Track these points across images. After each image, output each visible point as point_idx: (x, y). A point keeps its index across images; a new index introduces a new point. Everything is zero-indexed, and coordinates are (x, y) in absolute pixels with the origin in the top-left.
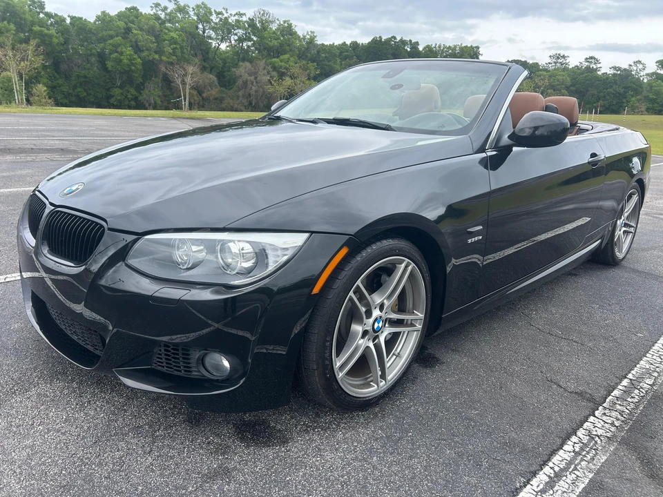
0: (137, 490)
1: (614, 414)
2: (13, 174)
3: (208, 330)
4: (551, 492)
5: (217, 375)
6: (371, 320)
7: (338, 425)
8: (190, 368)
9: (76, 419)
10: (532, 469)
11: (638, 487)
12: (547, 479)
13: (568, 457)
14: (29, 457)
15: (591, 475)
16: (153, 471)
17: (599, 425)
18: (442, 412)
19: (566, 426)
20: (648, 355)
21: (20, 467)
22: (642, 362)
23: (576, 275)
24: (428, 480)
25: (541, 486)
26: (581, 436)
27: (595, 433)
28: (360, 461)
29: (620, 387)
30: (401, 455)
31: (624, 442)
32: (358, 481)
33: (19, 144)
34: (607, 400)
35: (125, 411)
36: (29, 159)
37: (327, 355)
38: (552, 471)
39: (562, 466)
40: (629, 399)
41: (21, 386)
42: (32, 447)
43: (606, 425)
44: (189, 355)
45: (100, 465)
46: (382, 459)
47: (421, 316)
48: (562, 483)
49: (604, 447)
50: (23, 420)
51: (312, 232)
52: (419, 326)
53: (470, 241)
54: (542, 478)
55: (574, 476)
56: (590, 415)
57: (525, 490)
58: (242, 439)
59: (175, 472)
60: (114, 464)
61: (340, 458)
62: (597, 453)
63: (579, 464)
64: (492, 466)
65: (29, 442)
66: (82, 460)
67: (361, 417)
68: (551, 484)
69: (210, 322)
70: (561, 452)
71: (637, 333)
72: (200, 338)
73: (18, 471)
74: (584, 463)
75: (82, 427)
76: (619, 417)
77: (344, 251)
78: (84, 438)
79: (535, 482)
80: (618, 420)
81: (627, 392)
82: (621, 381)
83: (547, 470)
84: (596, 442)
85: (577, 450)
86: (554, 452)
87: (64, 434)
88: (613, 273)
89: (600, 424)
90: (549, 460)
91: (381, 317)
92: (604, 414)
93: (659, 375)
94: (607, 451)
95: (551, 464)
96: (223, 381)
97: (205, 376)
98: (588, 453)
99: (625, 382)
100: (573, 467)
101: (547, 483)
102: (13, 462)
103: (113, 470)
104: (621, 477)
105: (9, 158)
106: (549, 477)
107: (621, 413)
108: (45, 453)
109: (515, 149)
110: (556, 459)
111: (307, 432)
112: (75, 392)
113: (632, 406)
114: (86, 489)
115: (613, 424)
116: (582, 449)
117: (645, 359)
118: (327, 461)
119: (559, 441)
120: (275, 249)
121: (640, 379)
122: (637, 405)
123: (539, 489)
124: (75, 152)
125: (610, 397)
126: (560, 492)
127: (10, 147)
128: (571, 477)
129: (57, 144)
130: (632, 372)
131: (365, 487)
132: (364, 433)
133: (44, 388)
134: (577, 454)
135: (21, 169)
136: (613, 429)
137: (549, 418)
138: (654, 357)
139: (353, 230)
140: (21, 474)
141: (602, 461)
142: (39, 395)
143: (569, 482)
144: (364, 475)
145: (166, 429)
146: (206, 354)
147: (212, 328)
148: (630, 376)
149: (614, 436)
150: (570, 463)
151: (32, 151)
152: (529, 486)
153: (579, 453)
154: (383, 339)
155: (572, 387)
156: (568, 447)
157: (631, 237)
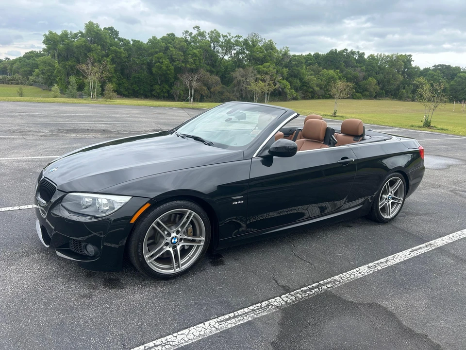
1: (292, 297)
2: (71, 146)
4: (224, 322)
5: (90, 254)
6: (170, 238)
7: (150, 285)
8: (81, 250)
9: (42, 269)
10: (225, 313)
11: (269, 327)
13: (247, 311)
14: (19, 281)
15: (251, 319)
16: (62, 291)
17: (278, 301)
18: (203, 286)
19: (261, 299)
20: (345, 274)
21: (14, 283)
23: (351, 227)
24: (173, 310)
25: (222, 320)
26: (263, 304)
27: (272, 304)
29: (309, 286)
30: (169, 300)
31: (283, 309)
32: (142, 306)
33: (82, 126)
34: (296, 291)
35: (63, 268)
36: (83, 137)
37: (140, 251)
38: (233, 315)
39: (240, 314)
40: (308, 292)
41: (28, 254)
42: (21, 277)
43: (282, 301)
44: (81, 244)
45: (43, 286)
46: (159, 300)
47: (203, 238)
48: (233, 320)
49: (270, 310)
50: (23, 267)
51: (133, 196)
52: (202, 244)
53: (234, 203)
54: (225, 317)
55: (242, 318)
56: (278, 296)
57: (213, 320)
58: (104, 285)
59: (70, 293)
60: (48, 287)
61: (141, 297)
62: (263, 312)
63: (250, 314)
64: (207, 309)
65: (20, 275)
67: (162, 283)
68: (228, 319)
69: (91, 232)
70: (246, 309)
71: (352, 262)
72: (88, 238)
74: (252, 314)
75: (44, 272)
76: (294, 299)
77: (148, 205)
78: (42, 276)
79: (219, 318)
80: (291, 300)
81: (311, 289)
82: (314, 283)
83: (231, 314)
84: (268, 307)
86: (242, 308)
89: (280, 300)
91: (176, 237)
92: (287, 297)
93: (339, 284)
94: (270, 312)
95: (236, 312)
96: (92, 257)
97: (86, 254)
98: (259, 311)
99: (315, 285)
100: (245, 315)
101: (226, 319)
103: (47, 289)
104: (265, 322)
105: (73, 135)
106: (230, 317)
107: (296, 297)
110: (239, 312)
111: (134, 286)
112: (48, 258)
113: (307, 295)
115: (286, 301)
116: (258, 309)
117: (340, 275)
118: (135, 297)
119: (250, 305)
120: (117, 202)
121: (326, 284)
123: (219, 321)
124: (110, 132)
125: (299, 290)
126: (228, 323)
127: (77, 128)
128: (240, 318)
129: (103, 126)
130: (325, 280)
132: (159, 289)
133: (36, 256)
135: (75, 143)
136: (284, 303)
137: (255, 295)
138: (347, 275)
139: (153, 195)
141: (263, 315)
142: (33, 258)
143: (237, 320)
146: (87, 245)
147: (93, 235)
148: (321, 282)
149: (281, 306)
151: (88, 131)
152: (217, 319)
153: (254, 310)
154: (178, 248)
155: (283, 283)
156: (251, 308)
157: (399, 206)
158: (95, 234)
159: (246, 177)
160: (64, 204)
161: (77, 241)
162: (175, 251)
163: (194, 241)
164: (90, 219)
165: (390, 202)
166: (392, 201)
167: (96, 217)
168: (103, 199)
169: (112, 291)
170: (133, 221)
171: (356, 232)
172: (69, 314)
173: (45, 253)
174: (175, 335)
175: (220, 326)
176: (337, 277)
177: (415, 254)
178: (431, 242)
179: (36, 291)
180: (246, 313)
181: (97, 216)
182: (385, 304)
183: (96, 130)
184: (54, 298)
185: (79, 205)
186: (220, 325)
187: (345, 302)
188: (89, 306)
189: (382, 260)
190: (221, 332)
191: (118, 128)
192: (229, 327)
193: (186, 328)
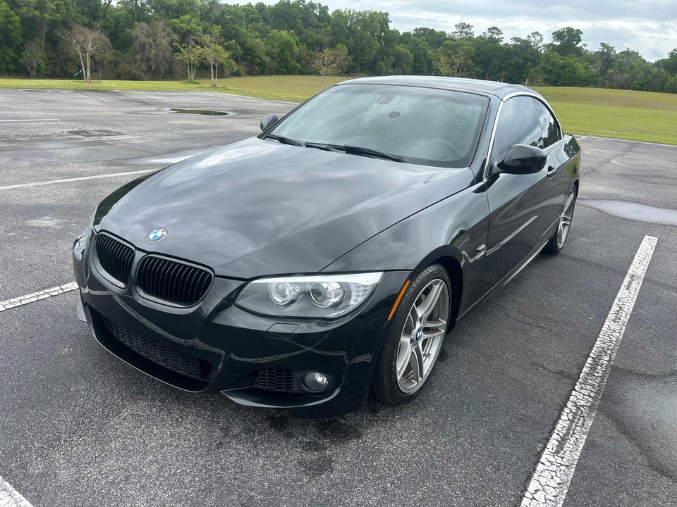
0: (264, 485)
1: (588, 387)
3: (299, 352)
4: (562, 452)
5: (314, 390)
6: (416, 331)
7: (394, 417)
8: (291, 385)
9: (179, 434)
10: (545, 436)
11: (619, 442)
12: (558, 443)
13: (566, 424)
15: (585, 437)
16: (269, 470)
17: (581, 398)
19: (559, 401)
20: (600, 336)
22: (597, 342)
24: (476, 453)
25: (555, 449)
26: (571, 407)
27: (579, 404)
28: (422, 444)
29: (586, 365)
30: (449, 436)
31: (601, 409)
32: (426, 460)
34: (581, 376)
37: (393, 365)
38: (558, 437)
39: (564, 432)
40: (595, 374)
43: (585, 397)
44: (291, 375)
45: (223, 469)
46: (437, 441)
47: (445, 323)
48: (567, 444)
49: (588, 414)
51: (385, 271)
52: (443, 331)
53: (477, 258)
54: (553, 443)
55: (574, 438)
56: (572, 390)
57: (544, 453)
58: (325, 436)
59: (286, 469)
61: (406, 443)
62: (585, 420)
63: (575, 429)
64: (517, 438)
65: (151, 458)
66: (206, 468)
68: (561, 446)
69: (301, 346)
70: (560, 421)
71: (588, 316)
74: (578, 428)
75: (189, 440)
76: (592, 389)
77: (408, 283)
78: (196, 449)
79: (549, 446)
80: (592, 392)
81: (593, 368)
82: (586, 358)
83: (554, 436)
84: (582, 411)
85: (571, 418)
86: (555, 423)
87: (177, 447)
88: (556, 261)
89: (581, 396)
90: (554, 428)
91: (421, 328)
92: (581, 388)
93: (612, 353)
94: (591, 417)
95: (556, 431)
96: (320, 394)
97: (304, 391)
98: (579, 420)
99: (589, 361)
100: (571, 431)
101: (558, 446)
102: (149, 477)
104: (606, 436)
106: (558, 441)
107: (593, 386)
108: (171, 465)
109: (500, 175)
110: (559, 427)
111: (373, 425)
112: (162, 409)
113: (599, 380)
114: (224, 490)
115: (589, 396)
116: (574, 417)
117: (598, 339)
118: (398, 447)
119: (556, 413)
120: (358, 286)
121: (599, 356)
122: (602, 377)
123: (554, 451)
125: (582, 374)
126: (568, 452)
128: (572, 440)
130: (593, 351)
131: (434, 464)
132: (416, 421)
133: (133, 409)
134: (572, 421)
136: (591, 399)
137: (545, 395)
138: (605, 337)
140: (161, 484)
141: (590, 425)
142: (132, 415)
143: (573, 443)
144: (429, 455)
145: (259, 434)
146: (306, 374)
147: (303, 351)
148: (591, 355)
149: (593, 405)
150: (568, 429)
152: (546, 449)
154: (420, 345)
155: (553, 368)
156: (564, 417)
158: (308, 349)
161: (280, 370)
166: (563, 222)
174: (528, 495)
175: (564, 460)
176: (599, 344)
177: (634, 292)
178: (630, 271)
181: (329, 316)
184: (269, 488)
186: (562, 458)
189: (614, 308)
190: (576, 470)
192: (577, 458)
193: (529, 478)
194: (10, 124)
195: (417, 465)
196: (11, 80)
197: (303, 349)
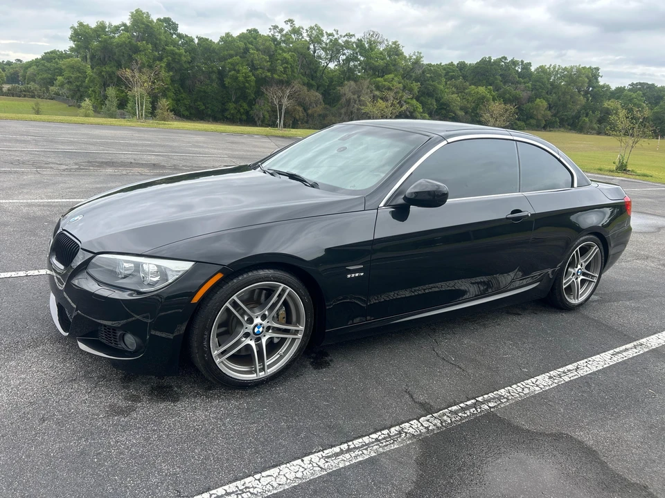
0: (70, 411)
1: (436, 421)
4: (333, 458)
5: (130, 348)
6: (252, 326)
7: (219, 396)
8: (117, 341)
9: (57, 367)
10: (333, 444)
11: (403, 468)
12: (338, 451)
13: (368, 441)
14: (20, 384)
15: (374, 455)
16: (85, 403)
17: (415, 427)
18: (300, 400)
19: (388, 423)
20: (514, 386)
21: (12, 389)
22: (502, 391)
24: (254, 437)
25: (330, 454)
26: (393, 431)
27: (406, 431)
28: (217, 419)
29: (461, 404)
31: (423, 440)
32: (206, 430)
33: (123, 158)
34: (441, 412)
35: (89, 367)
36: (124, 172)
38: (347, 447)
39: (357, 446)
40: (460, 414)
41: (35, 343)
42: (24, 379)
43: (422, 427)
44: (116, 333)
45: (57, 394)
46: (233, 420)
47: (302, 328)
48: (347, 455)
49: (403, 440)
50: (27, 363)
51: (197, 262)
52: (300, 336)
53: (349, 276)
54: (335, 450)
55: (360, 452)
56: (415, 419)
57: (316, 454)
58: (150, 394)
59: (97, 406)
60: (65, 396)
62: (393, 443)
63: (373, 446)
65: (23, 376)
67: (238, 393)
68: (338, 454)
70: (366, 438)
71: (524, 368)
72: (127, 324)
73: (10, 390)
74: (376, 447)
76: (438, 424)
77: (219, 276)
79: (326, 452)
80: (435, 425)
81: (465, 409)
82: (469, 400)
83: (344, 446)
84: (401, 436)
86: (360, 437)
89: (417, 426)
90: (352, 441)
91: (261, 324)
92: (428, 420)
93: (507, 402)
94: (402, 443)
95: (350, 443)
96: (132, 352)
97: (124, 348)
98: (387, 441)
99: (470, 402)
101: (336, 453)
103: (63, 399)
104: (397, 460)
105: (110, 170)
106: (341, 450)
107: (443, 422)
108: (29, 383)
109: (413, 208)
110: (356, 442)
111: (195, 397)
113: (458, 418)
115: (427, 428)
116: (384, 438)
117: (508, 388)
119: (372, 430)
120: (171, 270)
121: (486, 401)
123: (326, 455)
124: (164, 167)
125: (446, 410)
126: (340, 460)
127: (115, 160)
128: (357, 453)
129: (153, 159)
130: (485, 396)
132: (233, 403)
133: (48, 346)
134: (376, 440)
135: (112, 182)
136: (424, 430)
137: (380, 416)
138: (518, 388)
139: (227, 262)
141: (392, 448)
142: (43, 350)
143: (353, 455)
146: (125, 334)
148: (480, 398)
149: (420, 435)
150: (363, 446)
151: (131, 165)
152: (321, 453)
153: (379, 441)
154: (264, 341)
155: (421, 399)
156: (374, 436)
157: (593, 285)
158: (138, 317)
159: (369, 237)
160: (91, 271)
161: (109, 327)
162: (259, 346)
163: (287, 331)
164: (131, 295)
165: (579, 280)
166: (582, 277)
167: (139, 293)
168: (150, 265)
169: (162, 405)
170: (196, 299)
171: (528, 322)
172: (94, 440)
173: (62, 343)
174: (257, 476)
175: (327, 464)
176: (502, 392)
177: (618, 359)
178: (641, 341)
179: (46, 401)
180: (366, 445)
181: (141, 290)
182: (579, 434)
183: (142, 164)
184: (72, 413)
185: (113, 273)
186: (327, 462)
187: (518, 430)
188: (125, 428)
189: (570, 367)
190: (328, 474)
191: (175, 162)
192: (341, 466)
193: (274, 466)
194: (188, 158)
195: (194, 431)
196: (192, 124)
197: (133, 317)
